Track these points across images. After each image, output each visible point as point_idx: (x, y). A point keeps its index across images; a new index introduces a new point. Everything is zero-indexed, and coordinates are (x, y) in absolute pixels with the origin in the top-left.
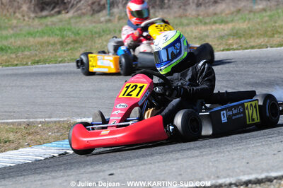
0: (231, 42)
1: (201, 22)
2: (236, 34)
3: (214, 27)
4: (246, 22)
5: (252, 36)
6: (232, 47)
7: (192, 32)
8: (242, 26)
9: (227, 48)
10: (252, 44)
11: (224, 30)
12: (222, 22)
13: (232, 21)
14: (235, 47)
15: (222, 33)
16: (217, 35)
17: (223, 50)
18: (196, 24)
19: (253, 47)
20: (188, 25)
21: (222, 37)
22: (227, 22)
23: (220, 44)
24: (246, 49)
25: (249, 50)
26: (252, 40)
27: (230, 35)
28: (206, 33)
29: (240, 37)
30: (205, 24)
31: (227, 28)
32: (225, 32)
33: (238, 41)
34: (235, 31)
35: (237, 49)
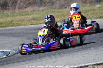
0: (33, 22)
1: (21, 15)
2: (34, 19)
3: (26, 17)
4: (38, 15)
5: (40, 20)
6: (33, 24)
7: (18, 18)
8: (36, 16)
9: (31, 24)
10: (41, 22)
11: (30, 17)
12: (29, 15)
13: (32, 14)
14: (34, 23)
15: (29, 19)
16: (27, 19)
17: (30, 25)
18: (19, 15)
19: (41, 24)
20: (16, 16)
21: (29, 20)
22: (30, 15)
23: (29, 23)
24: (39, 24)
25: (40, 25)
26: (40, 21)
27: (32, 19)
28: (23, 19)
29: (36, 20)
30: (23, 15)
31: (31, 17)
32: (30, 18)
33: (35, 21)
34: (34, 18)
35: (35, 24)
